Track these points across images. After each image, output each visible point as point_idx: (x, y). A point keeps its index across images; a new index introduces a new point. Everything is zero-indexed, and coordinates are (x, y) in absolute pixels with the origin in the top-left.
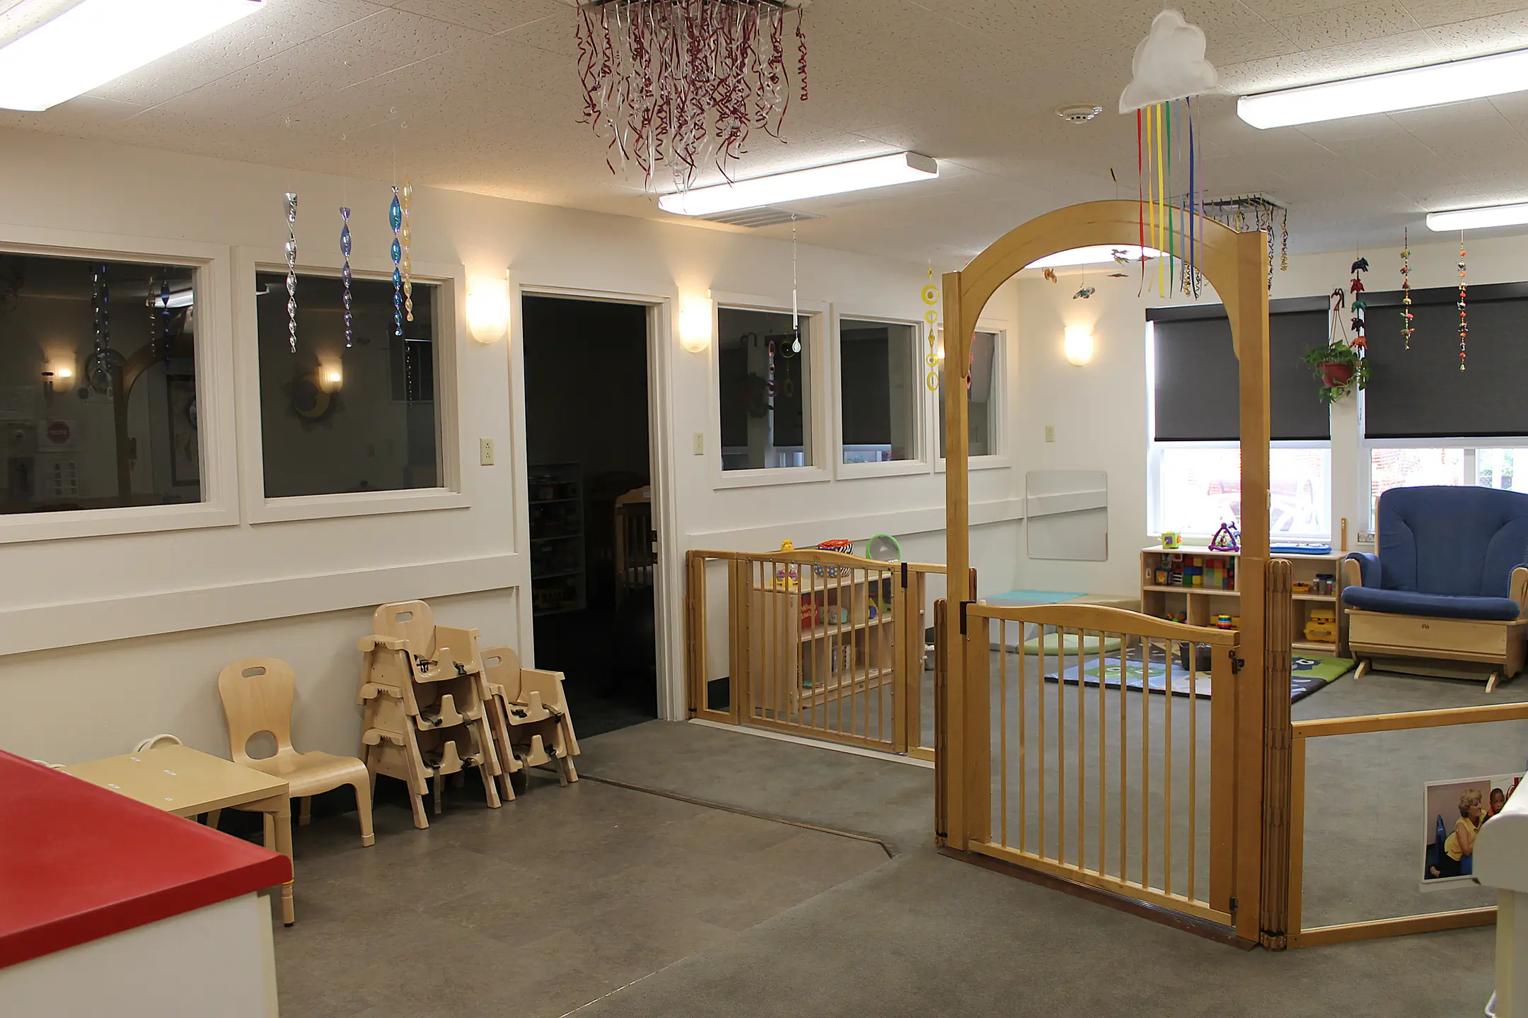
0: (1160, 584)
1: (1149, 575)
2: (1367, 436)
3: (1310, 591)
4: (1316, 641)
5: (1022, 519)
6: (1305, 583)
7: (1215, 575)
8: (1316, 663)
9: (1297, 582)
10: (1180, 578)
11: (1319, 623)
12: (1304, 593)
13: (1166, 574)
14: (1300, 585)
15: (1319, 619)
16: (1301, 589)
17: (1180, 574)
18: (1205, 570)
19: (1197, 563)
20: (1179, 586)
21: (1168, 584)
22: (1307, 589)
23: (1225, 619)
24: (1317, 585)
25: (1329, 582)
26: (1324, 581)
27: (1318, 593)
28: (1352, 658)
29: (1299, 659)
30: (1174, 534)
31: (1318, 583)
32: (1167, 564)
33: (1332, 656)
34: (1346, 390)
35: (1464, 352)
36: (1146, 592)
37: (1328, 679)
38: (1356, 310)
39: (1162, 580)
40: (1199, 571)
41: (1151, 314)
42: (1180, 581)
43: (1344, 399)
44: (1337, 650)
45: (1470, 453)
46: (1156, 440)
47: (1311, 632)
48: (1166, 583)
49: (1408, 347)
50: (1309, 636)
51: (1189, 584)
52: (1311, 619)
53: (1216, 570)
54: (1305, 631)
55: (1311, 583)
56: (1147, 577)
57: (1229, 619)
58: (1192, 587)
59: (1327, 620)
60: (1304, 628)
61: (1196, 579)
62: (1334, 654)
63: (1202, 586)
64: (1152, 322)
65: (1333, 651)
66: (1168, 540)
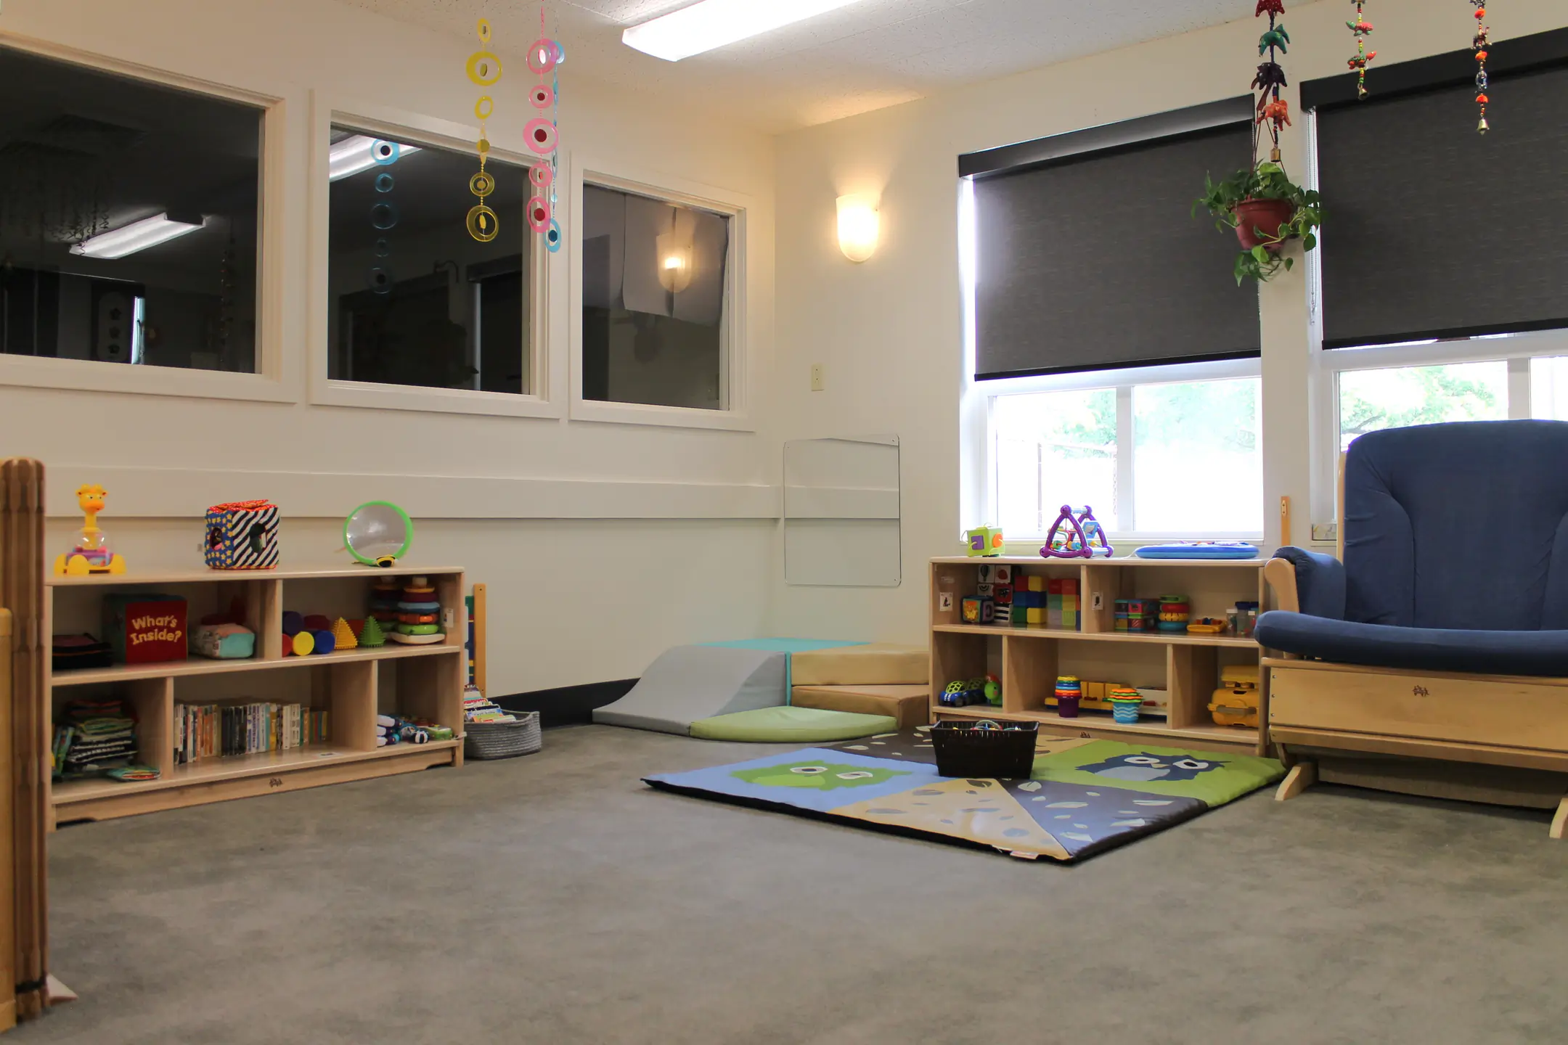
0: (968, 622)
1: (946, 605)
2: (1327, 344)
3: (1223, 632)
4: (1229, 726)
5: (776, 520)
6: (1217, 618)
7: (1064, 604)
8: (1213, 765)
9: (1201, 617)
10: (1007, 612)
11: (1236, 692)
12: (1214, 634)
13: (978, 604)
14: (1206, 622)
15: (1238, 685)
16: (1209, 629)
17: (1007, 606)
18: (1049, 596)
19: (1035, 585)
20: (1006, 626)
21: (982, 623)
22: (1217, 628)
23: (1069, 684)
24: (1234, 620)
25: (1251, 613)
26: (1243, 611)
27: (1234, 634)
28: (1276, 757)
29: (1180, 758)
30: (986, 530)
31: (1235, 616)
32: (985, 589)
33: (1252, 754)
34: (1285, 258)
35: (1486, 92)
36: (939, 637)
37: (1210, 801)
38: (1269, 48)
39: (971, 614)
40: (1040, 600)
41: (968, 164)
42: (1006, 619)
43: (1283, 276)
44: (1262, 743)
45: (1519, 368)
46: (979, 377)
47: (1221, 707)
48: (978, 620)
49: (1364, 91)
50: (1217, 717)
51: (1021, 622)
52: (1223, 686)
53: (1064, 597)
54: (1211, 707)
55: (1224, 618)
56: (943, 608)
57: (1077, 684)
58: (1026, 627)
59: (1252, 686)
60: (1210, 701)
61: (1033, 614)
62: (1257, 750)
63: (1043, 624)
64: (970, 177)
65: (1254, 745)
66: (978, 541)
